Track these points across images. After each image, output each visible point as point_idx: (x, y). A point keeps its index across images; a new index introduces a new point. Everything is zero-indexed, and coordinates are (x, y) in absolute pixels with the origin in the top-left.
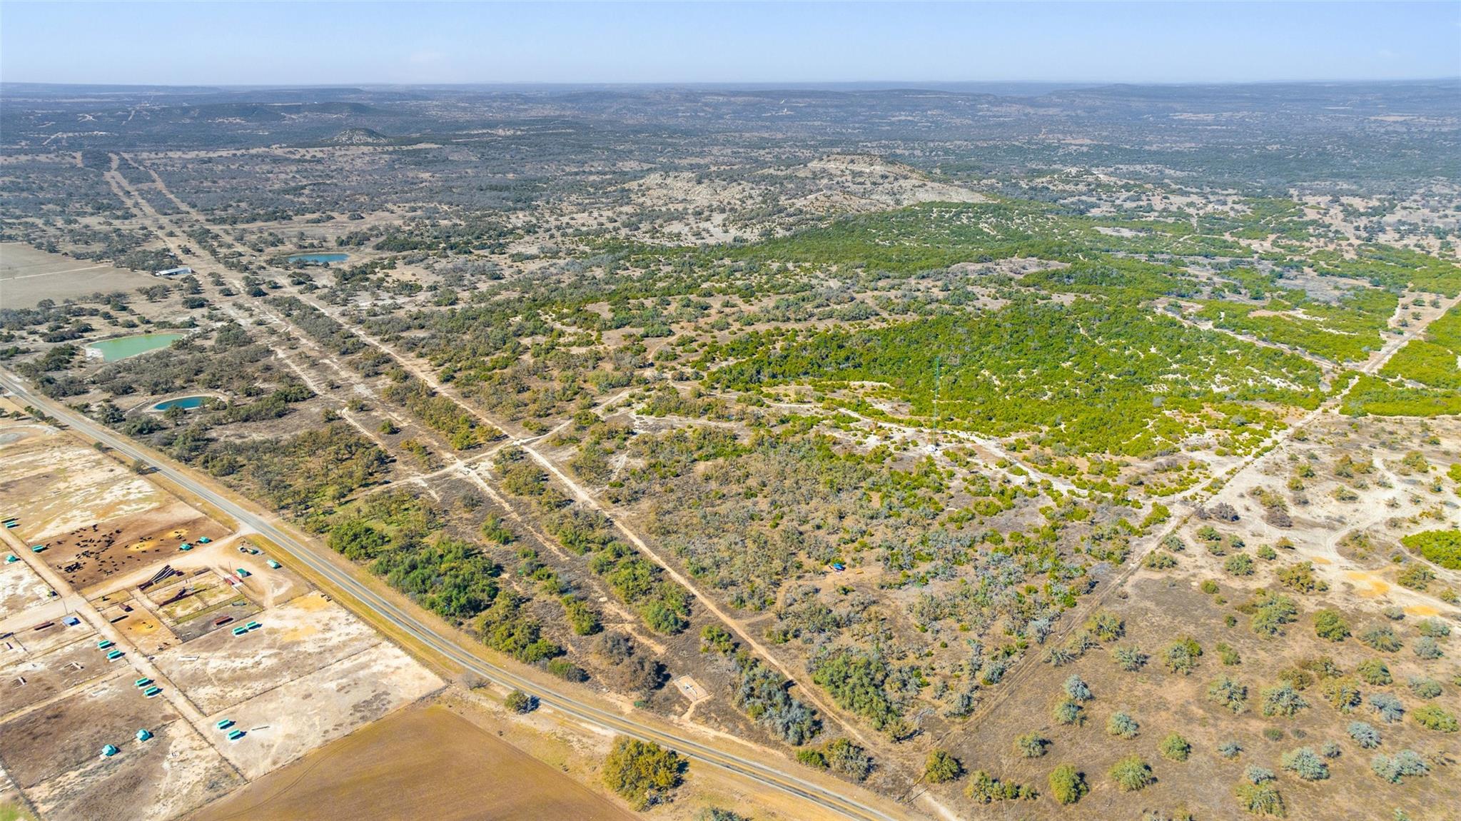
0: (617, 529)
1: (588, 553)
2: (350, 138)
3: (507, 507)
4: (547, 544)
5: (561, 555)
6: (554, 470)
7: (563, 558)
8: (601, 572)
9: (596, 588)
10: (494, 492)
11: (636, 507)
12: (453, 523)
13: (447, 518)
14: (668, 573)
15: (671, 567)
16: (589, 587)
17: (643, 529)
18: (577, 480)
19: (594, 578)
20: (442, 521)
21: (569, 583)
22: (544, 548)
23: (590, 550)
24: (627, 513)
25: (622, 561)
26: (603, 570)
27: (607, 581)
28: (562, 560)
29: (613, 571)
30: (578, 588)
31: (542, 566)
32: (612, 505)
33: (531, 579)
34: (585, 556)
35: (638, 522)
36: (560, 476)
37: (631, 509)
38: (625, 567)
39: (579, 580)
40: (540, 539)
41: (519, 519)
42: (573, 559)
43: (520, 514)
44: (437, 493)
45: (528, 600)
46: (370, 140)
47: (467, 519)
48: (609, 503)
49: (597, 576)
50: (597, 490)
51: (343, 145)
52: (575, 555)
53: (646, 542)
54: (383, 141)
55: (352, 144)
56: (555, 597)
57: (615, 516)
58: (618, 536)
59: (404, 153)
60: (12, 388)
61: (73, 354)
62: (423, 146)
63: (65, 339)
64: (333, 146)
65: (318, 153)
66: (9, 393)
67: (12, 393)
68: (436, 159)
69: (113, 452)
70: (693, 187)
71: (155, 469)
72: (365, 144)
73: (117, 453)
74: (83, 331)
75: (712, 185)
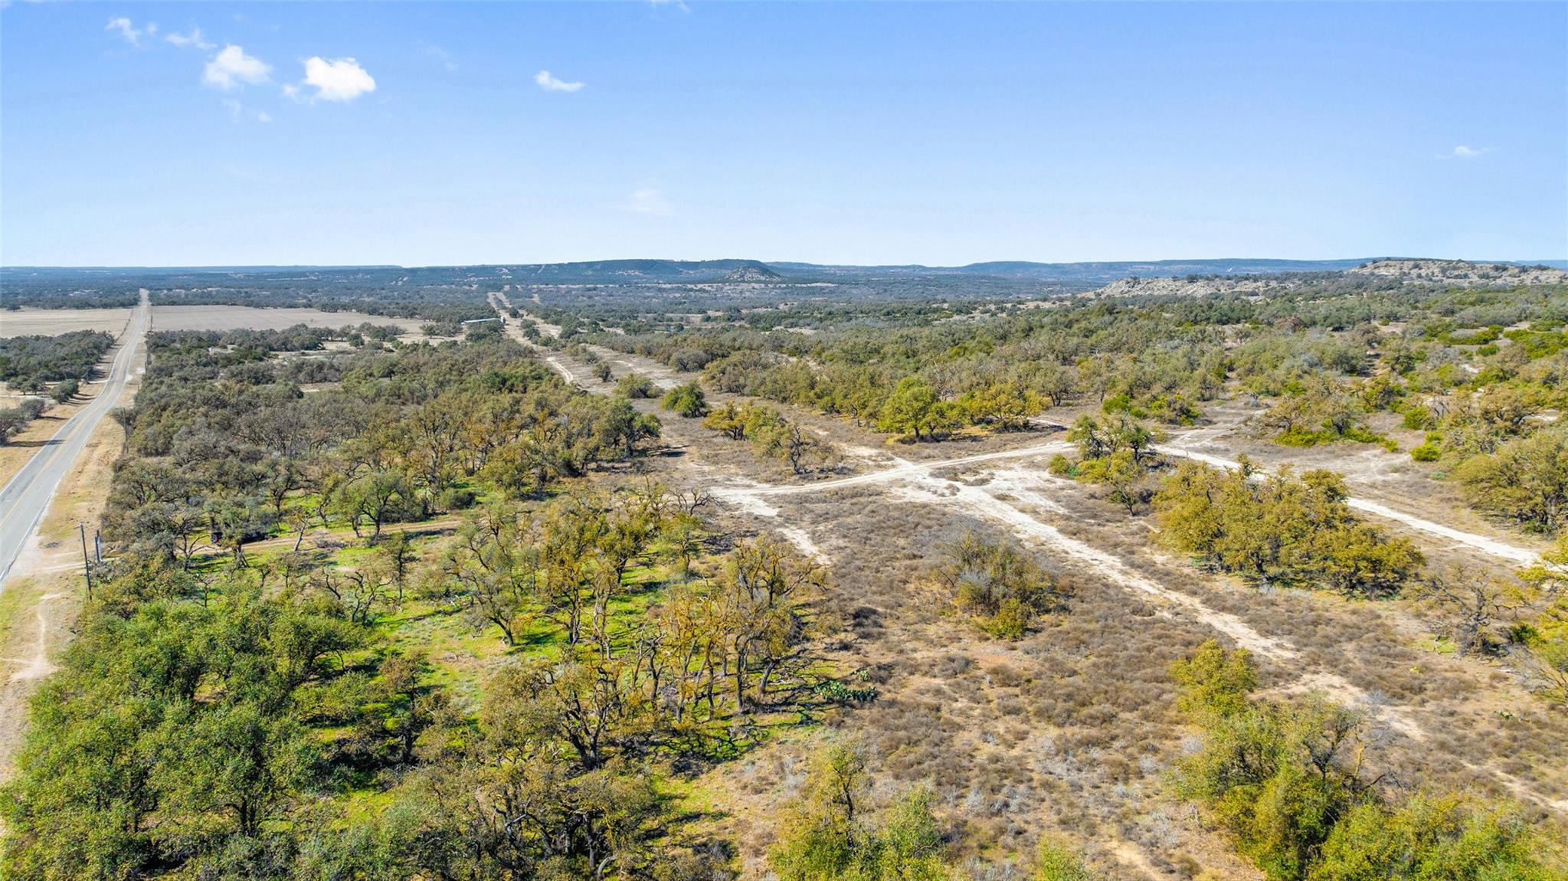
2: (742, 277)
10: (1116, 561)
12: (913, 687)
13: (875, 653)
20: (843, 665)
44: (817, 538)
46: (762, 278)
47: (1004, 677)
51: (735, 281)
54: (777, 279)
55: (744, 281)
59: (797, 288)
60: (118, 377)
61: (261, 360)
62: (819, 284)
63: (272, 349)
64: (724, 282)
65: (707, 287)
66: (100, 381)
67: (105, 381)
68: (831, 292)
69: (51, 422)
70: (1183, 286)
71: (54, 442)
72: (756, 282)
73: (59, 423)
74: (307, 349)
75: (1211, 283)
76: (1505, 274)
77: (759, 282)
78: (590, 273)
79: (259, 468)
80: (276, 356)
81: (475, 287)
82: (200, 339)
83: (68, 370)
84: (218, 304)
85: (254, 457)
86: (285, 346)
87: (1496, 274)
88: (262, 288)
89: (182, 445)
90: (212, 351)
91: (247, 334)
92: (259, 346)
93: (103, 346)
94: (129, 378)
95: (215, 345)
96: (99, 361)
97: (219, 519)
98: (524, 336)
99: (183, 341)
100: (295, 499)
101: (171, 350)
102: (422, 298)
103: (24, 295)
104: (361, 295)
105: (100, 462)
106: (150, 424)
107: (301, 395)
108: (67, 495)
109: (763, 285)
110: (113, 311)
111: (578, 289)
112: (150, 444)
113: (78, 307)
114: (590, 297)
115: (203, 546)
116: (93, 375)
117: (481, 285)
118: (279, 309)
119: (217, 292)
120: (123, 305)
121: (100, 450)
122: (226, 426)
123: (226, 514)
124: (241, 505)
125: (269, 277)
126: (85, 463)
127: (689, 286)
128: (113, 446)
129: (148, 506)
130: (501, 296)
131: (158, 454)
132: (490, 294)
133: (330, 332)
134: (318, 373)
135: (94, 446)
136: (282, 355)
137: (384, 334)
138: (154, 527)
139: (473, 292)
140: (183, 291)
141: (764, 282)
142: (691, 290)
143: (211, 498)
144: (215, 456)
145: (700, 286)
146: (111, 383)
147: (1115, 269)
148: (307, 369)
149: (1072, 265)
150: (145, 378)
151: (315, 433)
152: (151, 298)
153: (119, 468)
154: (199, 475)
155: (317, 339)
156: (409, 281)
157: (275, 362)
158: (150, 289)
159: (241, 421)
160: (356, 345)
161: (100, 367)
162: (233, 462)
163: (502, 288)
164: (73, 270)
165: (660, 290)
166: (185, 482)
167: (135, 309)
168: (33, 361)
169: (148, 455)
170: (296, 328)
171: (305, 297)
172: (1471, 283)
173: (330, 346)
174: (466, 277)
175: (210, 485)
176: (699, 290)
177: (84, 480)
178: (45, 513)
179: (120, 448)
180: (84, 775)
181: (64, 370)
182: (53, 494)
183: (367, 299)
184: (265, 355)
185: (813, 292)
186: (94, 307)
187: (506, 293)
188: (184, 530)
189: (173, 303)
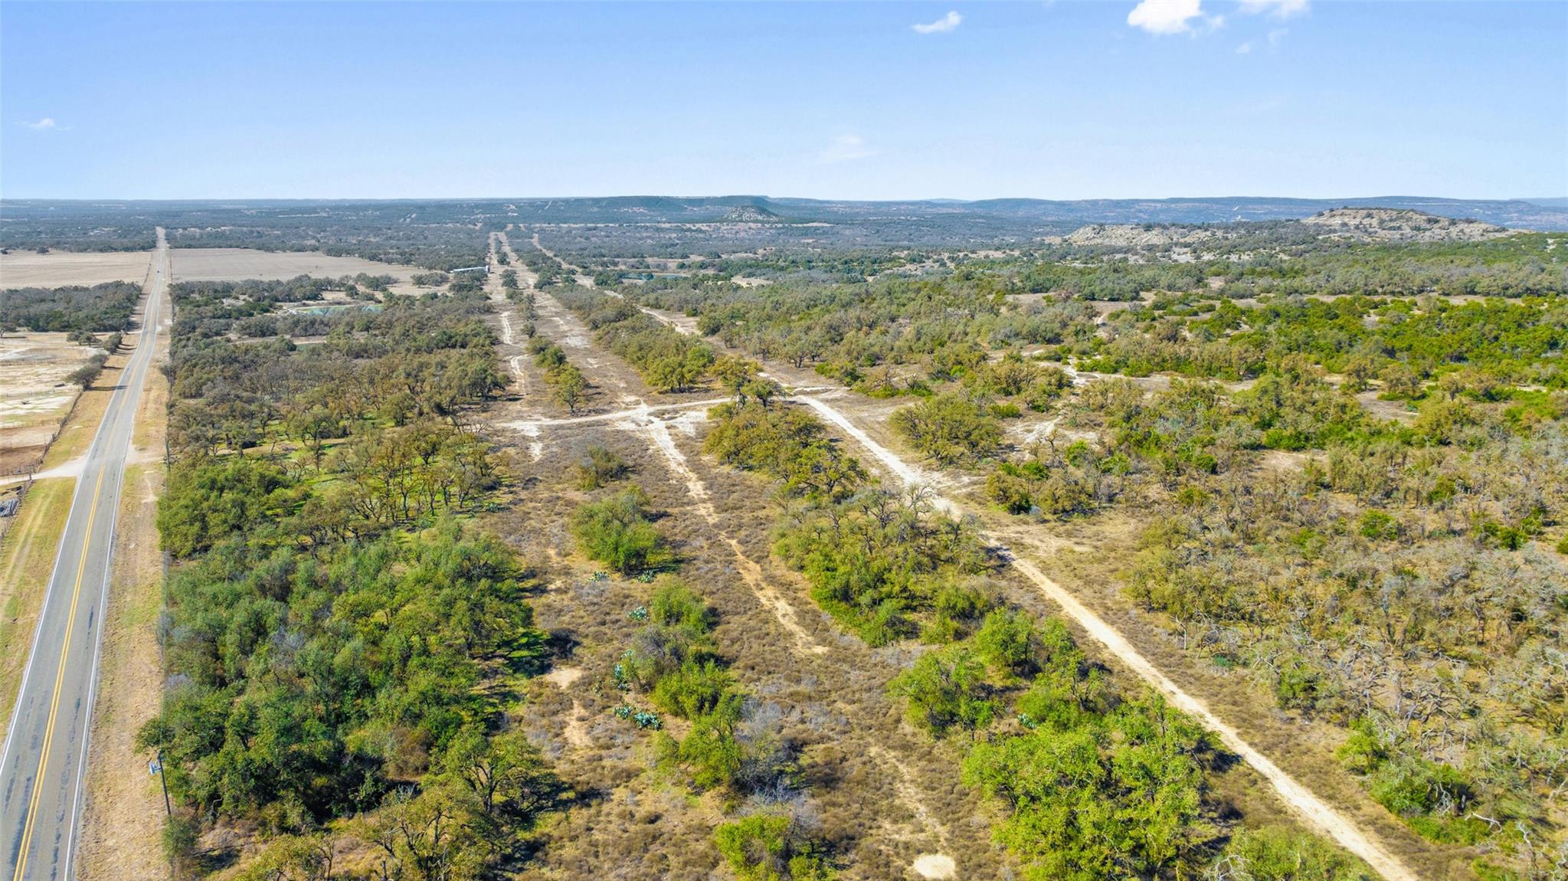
0: (1022, 581)
1: (904, 644)
2: (740, 216)
3: (696, 488)
4: (766, 596)
5: (801, 635)
6: (859, 434)
7: (806, 646)
8: (941, 723)
9: (909, 796)
11: (1090, 530)
14: (1257, 780)
15: (1266, 750)
16: (880, 784)
17: (1120, 593)
18: (912, 454)
19: (907, 747)
21: (795, 747)
22: (750, 603)
23: (913, 632)
24: (1055, 543)
25: (1037, 692)
26: (953, 718)
27: (966, 773)
28: (800, 651)
29: (1000, 727)
30: (828, 779)
31: (723, 662)
32: (1007, 518)
33: (649, 705)
34: (888, 652)
35: (1095, 570)
36: (868, 443)
37: (1069, 535)
38: (1052, 715)
39: (837, 746)
40: (752, 573)
41: (713, 520)
42: (843, 656)
43: (721, 509)
44: (546, 448)
45: (588, 796)
46: (760, 218)
48: (999, 512)
49: (924, 738)
50: (966, 479)
51: (733, 221)
52: (855, 640)
53: (1133, 637)
54: (774, 219)
55: (741, 221)
56: (709, 806)
57: (1020, 546)
58: (1026, 601)
59: (792, 229)
60: (150, 328)
61: (267, 311)
62: (815, 224)
63: (277, 300)
64: (721, 222)
65: (704, 227)
66: (136, 332)
67: (140, 332)
68: (825, 233)
69: (113, 371)
70: (1139, 234)
71: (120, 387)
72: (754, 222)
73: (116, 372)
74: (308, 299)
75: (1166, 232)
76: (1436, 226)
77: (756, 221)
78: (596, 210)
79: (253, 407)
80: (281, 307)
81: (479, 225)
82: (216, 291)
83: (110, 322)
84: (231, 247)
85: (250, 401)
86: (289, 298)
87: (1428, 226)
88: (273, 227)
89: (209, 393)
90: (227, 302)
91: (256, 284)
92: (267, 296)
93: (134, 297)
94: (159, 329)
95: (229, 296)
96: (132, 312)
97: (230, 436)
98: (503, 285)
99: (201, 292)
100: (274, 425)
101: (191, 302)
102: (425, 238)
103: (47, 234)
104: (367, 236)
105: (156, 402)
106: (187, 378)
107: (293, 348)
108: (141, 423)
109: (760, 225)
110: (134, 254)
111: (578, 229)
112: (187, 390)
113: (101, 251)
114: (587, 239)
115: (223, 450)
116: (131, 326)
117: (485, 224)
118: (289, 253)
119: (230, 230)
120: (143, 249)
121: (153, 394)
122: (236, 378)
123: (234, 432)
124: (242, 428)
125: (281, 213)
126: (146, 403)
127: (688, 226)
128: (161, 391)
129: (194, 427)
130: (502, 236)
131: (192, 397)
132: (492, 235)
133: (330, 282)
134: (310, 327)
135: (148, 390)
136: (286, 306)
137: (378, 284)
138: (197, 439)
139: (475, 231)
140: (198, 230)
141: (762, 222)
142: (689, 230)
143: (226, 424)
144: (229, 401)
145: (698, 226)
146: (145, 334)
147: (1122, 207)
148: (302, 325)
149: (1079, 202)
150: (173, 330)
151: (292, 384)
152: (169, 238)
153: (171, 406)
154: (219, 411)
155: (317, 289)
156: (417, 219)
157: (280, 313)
158: (167, 228)
159: (246, 376)
160: (351, 295)
161: (134, 319)
162: (238, 404)
163: (505, 227)
164: (88, 204)
165: (658, 230)
166: (211, 415)
167: (155, 252)
168: (82, 315)
169: (186, 397)
170: (299, 279)
171: (314, 238)
172: (1402, 234)
173: (329, 296)
174: (473, 213)
175: (226, 417)
176: (696, 231)
177: (148, 414)
178: (132, 433)
179: (166, 392)
180: (184, 514)
181: (106, 322)
182: (133, 422)
183: (373, 240)
184: (271, 306)
185: (806, 232)
186: (116, 250)
187: (507, 234)
188: (214, 441)
189: (189, 246)
